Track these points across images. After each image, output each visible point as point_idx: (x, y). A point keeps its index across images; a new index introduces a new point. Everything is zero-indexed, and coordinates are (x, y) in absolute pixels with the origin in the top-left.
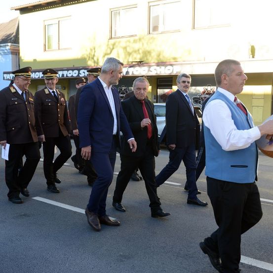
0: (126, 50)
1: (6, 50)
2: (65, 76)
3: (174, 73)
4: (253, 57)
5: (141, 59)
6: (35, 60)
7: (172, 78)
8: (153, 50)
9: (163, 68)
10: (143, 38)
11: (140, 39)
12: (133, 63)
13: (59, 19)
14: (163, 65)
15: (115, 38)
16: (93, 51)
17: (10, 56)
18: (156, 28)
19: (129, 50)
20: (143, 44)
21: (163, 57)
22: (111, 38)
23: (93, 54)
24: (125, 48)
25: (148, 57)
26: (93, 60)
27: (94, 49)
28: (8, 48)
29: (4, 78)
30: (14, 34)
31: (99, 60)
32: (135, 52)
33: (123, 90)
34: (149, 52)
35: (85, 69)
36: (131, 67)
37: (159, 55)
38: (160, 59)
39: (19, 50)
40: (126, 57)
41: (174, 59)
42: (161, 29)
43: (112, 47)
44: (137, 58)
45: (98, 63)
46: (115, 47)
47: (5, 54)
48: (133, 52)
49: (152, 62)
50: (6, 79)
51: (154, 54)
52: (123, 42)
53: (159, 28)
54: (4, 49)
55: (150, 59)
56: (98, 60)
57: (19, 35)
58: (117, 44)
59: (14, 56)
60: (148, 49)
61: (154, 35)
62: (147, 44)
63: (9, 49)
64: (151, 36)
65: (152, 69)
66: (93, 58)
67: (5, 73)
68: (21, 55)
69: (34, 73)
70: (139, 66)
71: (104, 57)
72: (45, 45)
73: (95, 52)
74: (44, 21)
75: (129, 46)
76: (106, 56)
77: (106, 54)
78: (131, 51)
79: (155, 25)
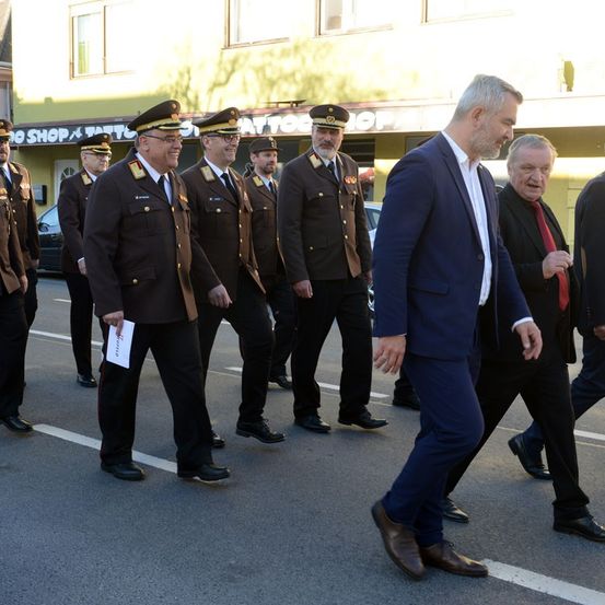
0: (264, 75)
2: (119, 137)
3: (379, 129)
4: (569, 89)
5: (298, 96)
6: (48, 100)
7: (373, 140)
8: (330, 74)
10: (304, 45)
11: (297, 48)
12: (280, 105)
13: (105, 3)
14: (353, 110)
15: (236, 46)
16: (186, 76)
18: (334, 22)
19: (270, 73)
20: (304, 60)
21: (353, 90)
22: (228, 46)
23: (185, 83)
24: (261, 70)
25: (317, 89)
26: (185, 100)
27: (189, 72)
30: (1, 38)
31: (200, 100)
32: (285, 78)
34: (319, 79)
36: (274, 114)
37: (342, 86)
38: (345, 95)
39: (11, 76)
40: (262, 91)
41: (379, 94)
42: (346, 23)
43: (229, 68)
44: (290, 92)
45: (196, 106)
46: (237, 66)
48: (279, 78)
51: (330, 84)
52: (256, 56)
53: (343, 22)
56: (197, 98)
57: (10, 40)
58: (241, 61)
60: (315, 70)
61: (331, 36)
62: (314, 57)
64: (323, 39)
66: (186, 95)
69: (45, 131)
70: (295, 112)
71: (211, 90)
72: (72, 64)
73: (190, 79)
74: (70, 7)
75: (270, 64)
76: (217, 90)
77: (216, 85)
78: (275, 77)
79: (333, 15)
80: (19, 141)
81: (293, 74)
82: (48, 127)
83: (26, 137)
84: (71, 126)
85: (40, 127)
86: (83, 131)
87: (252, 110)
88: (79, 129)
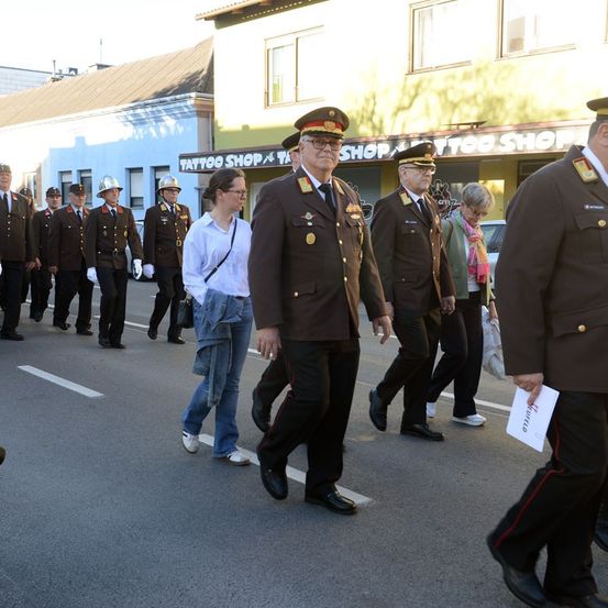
0: (446, 98)
1: (186, 106)
3: (559, 148)
5: (479, 118)
6: (245, 127)
8: (510, 95)
9: (531, 135)
10: (486, 67)
11: (478, 71)
12: (461, 127)
13: (298, 35)
14: (532, 130)
15: (420, 71)
16: (372, 101)
17: (195, 119)
18: (516, 44)
19: (451, 96)
20: (485, 83)
21: (534, 110)
22: (412, 71)
23: (370, 108)
24: (443, 93)
25: (498, 110)
26: (370, 124)
27: (374, 98)
28: (190, 102)
29: (180, 167)
30: (204, 73)
32: (467, 101)
33: (438, 189)
34: (500, 100)
35: (351, 144)
36: (454, 136)
37: (523, 107)
38: (526, 116)
39: (213, 107)
40: (444, 114)
41: (560, 113)
42: (528, 45)
43: (413, 93)
44: (472, 114)
45: (381, 130)
46: (420, 90)
47: (184, 115)
48: (459, 102)
49: (507, 122)
50: (185, 171)
51: (511, 105)
53: (525, 43)
54: (182, 104)
55: (501, 115)
56: (381, 122)
57: (213, 74)
58: (424, 84)
59: (204, 120)
60: (497, 92)
61: (513, 60)
62: (496, 80)
63: (194, 106)
64: (504, 62)
65: (505, 139)
66: (370, 119)
67: (182, 157)
68: (217, 116)
69: (241, 156)
70: (475, 133)
71: (396, 114)
72: (267, 94)
73: (375, 104)
74: (266, 40)
75: (452, 88)
76: (400, 113)
77: (401, 109)
78: (456, 100)
79: (515, 37)
80: (219, 166)
81: (475, 97)
82: (244, 152)
83: (225, 162)
84: (264, 151)
85: (237, 153)
86: (275, 156)
87: (433, 132)
88: (271, 154)
